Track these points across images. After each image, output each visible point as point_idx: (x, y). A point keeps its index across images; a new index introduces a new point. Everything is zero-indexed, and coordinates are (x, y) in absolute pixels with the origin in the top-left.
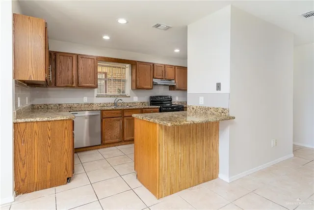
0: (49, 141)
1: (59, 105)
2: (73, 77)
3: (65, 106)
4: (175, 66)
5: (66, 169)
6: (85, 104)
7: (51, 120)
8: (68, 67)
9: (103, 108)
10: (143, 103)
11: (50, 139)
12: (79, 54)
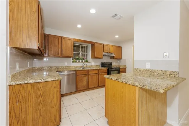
0: (41, 99)
1: (51, 67)
2: (59, 50)
3: (54, 68)
4: (114, 46)
5: (55, 120)
6: (66, 67)
7: (42, 81)
8: (56, 44)
9: (77, 69)
10: (97, 66)
11: (42, 97)
12: (63, 37)
